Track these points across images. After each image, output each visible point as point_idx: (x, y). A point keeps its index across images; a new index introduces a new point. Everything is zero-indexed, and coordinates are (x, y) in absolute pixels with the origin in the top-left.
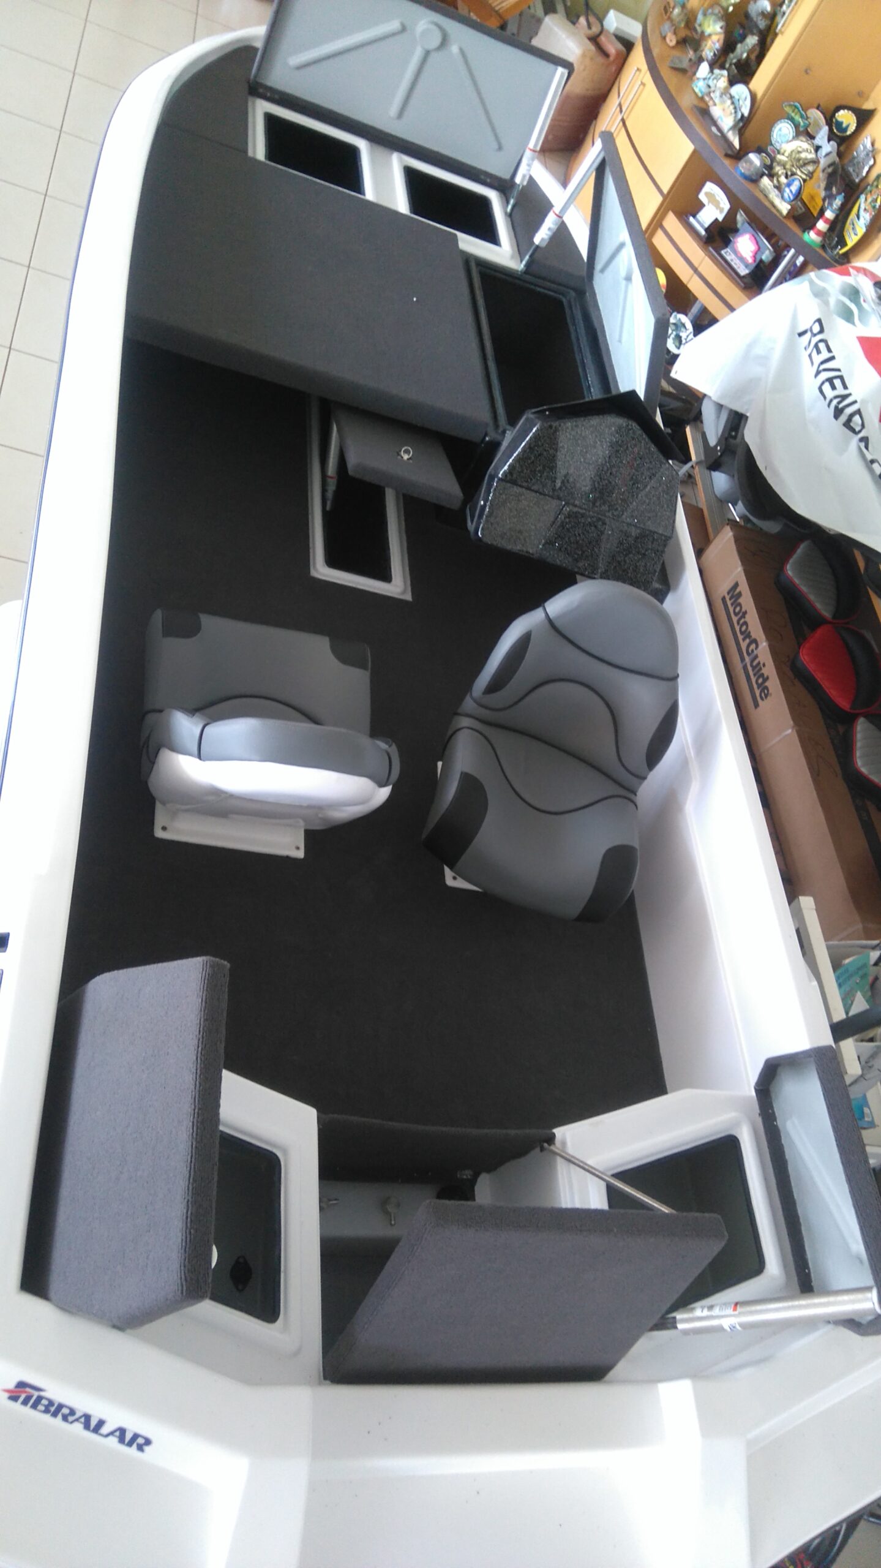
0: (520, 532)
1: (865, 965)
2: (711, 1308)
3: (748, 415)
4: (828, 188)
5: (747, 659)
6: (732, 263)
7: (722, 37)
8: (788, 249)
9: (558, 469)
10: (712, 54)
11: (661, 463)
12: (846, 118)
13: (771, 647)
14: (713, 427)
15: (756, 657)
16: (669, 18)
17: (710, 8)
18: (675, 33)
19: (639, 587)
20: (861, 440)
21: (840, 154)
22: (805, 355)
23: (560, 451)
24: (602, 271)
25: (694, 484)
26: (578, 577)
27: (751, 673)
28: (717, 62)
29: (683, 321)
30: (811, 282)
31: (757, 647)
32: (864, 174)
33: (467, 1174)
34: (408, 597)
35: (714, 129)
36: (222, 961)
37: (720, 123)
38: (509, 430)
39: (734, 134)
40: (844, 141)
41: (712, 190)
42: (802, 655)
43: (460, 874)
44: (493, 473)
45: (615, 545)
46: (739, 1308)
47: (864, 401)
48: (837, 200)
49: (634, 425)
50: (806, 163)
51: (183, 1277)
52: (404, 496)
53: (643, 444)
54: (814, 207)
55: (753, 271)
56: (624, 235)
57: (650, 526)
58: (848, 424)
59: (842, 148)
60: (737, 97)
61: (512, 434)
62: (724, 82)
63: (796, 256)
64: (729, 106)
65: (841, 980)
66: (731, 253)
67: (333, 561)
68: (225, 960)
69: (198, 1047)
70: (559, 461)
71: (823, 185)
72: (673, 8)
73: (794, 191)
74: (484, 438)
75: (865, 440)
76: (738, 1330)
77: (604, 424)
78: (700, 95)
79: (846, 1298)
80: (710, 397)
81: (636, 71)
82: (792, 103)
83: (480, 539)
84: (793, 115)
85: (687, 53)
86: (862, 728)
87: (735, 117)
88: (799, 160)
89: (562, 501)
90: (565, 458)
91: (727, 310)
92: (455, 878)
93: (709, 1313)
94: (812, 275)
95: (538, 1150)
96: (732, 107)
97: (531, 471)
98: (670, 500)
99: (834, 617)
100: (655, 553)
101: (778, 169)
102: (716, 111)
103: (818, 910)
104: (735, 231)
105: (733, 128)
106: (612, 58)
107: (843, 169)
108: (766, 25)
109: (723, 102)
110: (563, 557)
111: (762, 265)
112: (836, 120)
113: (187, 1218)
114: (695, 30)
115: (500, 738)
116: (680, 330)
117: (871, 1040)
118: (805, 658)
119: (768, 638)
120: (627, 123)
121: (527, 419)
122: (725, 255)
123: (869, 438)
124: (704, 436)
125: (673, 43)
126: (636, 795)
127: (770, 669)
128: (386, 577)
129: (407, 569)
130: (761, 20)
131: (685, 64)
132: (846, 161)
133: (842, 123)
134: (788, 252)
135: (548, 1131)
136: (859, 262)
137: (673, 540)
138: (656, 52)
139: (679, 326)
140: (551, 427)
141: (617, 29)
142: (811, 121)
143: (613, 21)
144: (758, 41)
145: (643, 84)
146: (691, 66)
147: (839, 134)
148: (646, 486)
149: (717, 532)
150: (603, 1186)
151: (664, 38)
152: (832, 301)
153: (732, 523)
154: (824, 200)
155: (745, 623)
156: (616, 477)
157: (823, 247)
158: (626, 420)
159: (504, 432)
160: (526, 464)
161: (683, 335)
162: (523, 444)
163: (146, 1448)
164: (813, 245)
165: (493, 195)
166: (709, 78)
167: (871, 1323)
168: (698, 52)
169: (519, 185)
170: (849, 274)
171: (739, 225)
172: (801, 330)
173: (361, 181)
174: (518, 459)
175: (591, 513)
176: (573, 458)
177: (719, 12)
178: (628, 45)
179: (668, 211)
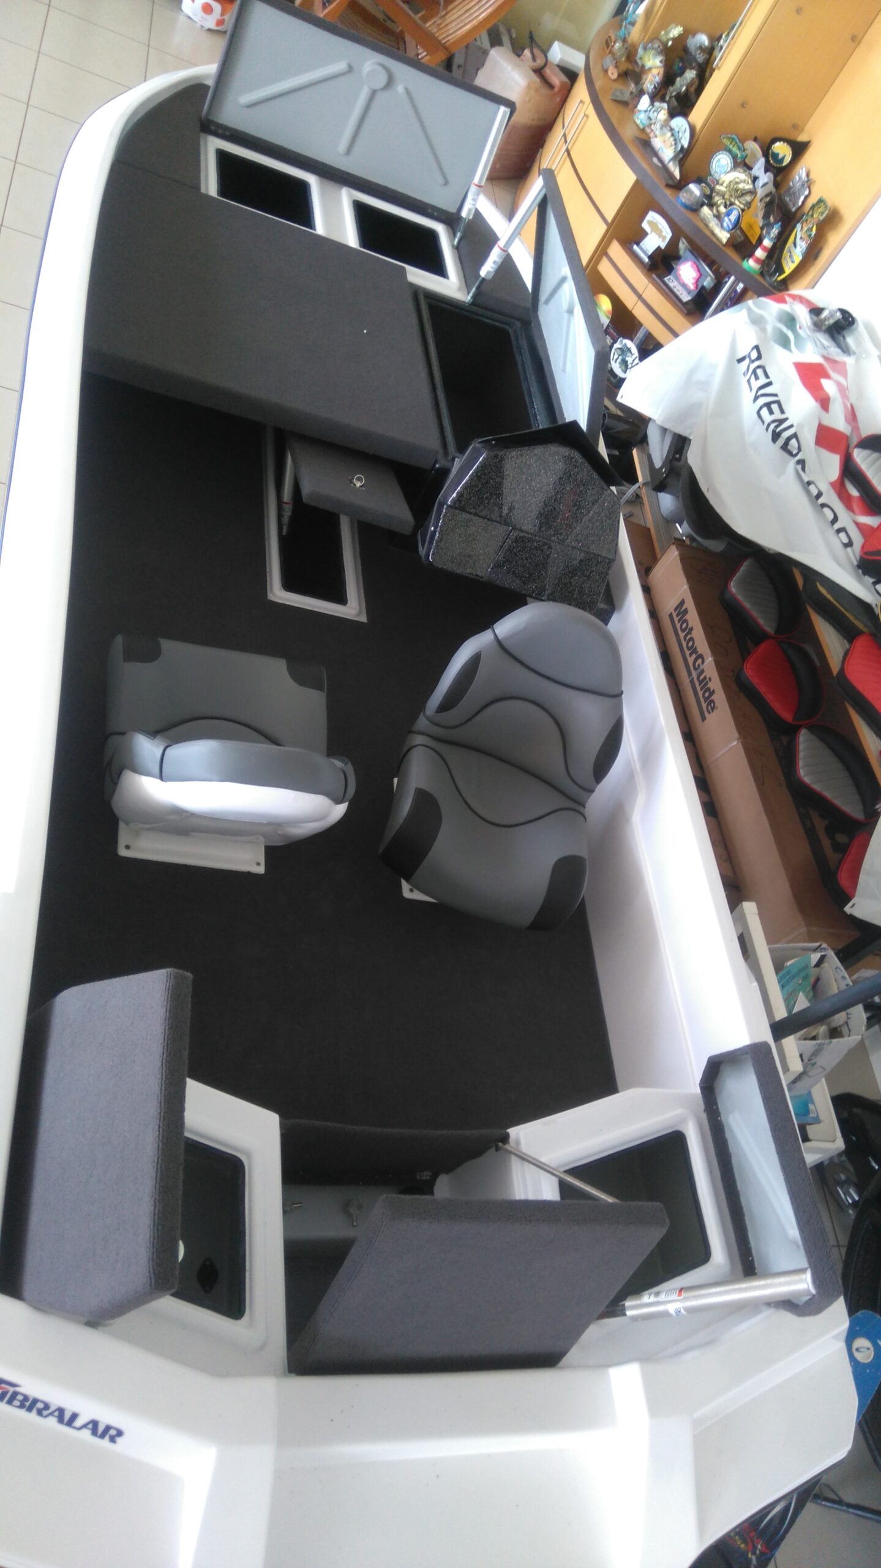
0: (469, 556)
1: (806, 967)
2: (657, 1294)
3: (691, 438)
4: (766, 217)
5: (694, 674)
6: (675, 290)
7: (662, 71)
8: (729, 275)
9: (504, 497)
10: (652, 87)
11: (602, 489)
12: (782, 150)
13: (716, 662)
14: (658, 449)
15: (703, 671)
16: (611, 52)
17: (650, 42)
18: (616, 67)
19: (583, 609)
20: (798, 462)
21: (777, 185)
22: (744, 380)
23: (507, 479)
24: (547, 302)
25: (642, 503)
26: (529, 599)
27: (698, 688)
28: (658, 95)
29: (629, 346)
30: (749, 310)
31: (703, 662)
32: (800, 203)
33: (426, 1175)
34: (363, 619)
35: (655, 160)
36: (186, 972)
37: (660, 153)
38: (458, 457)
39: (674, 164)
40: (780, 172)
41: (654, 218)
42: (746, 668)
43: (416, 886)
44: (442, 500)
45: (562, 568)
46: (684, 1295)
47: (800, 425)
48: (774, 229)
49: (576, 455)
50: (744, 193)
51: (151, 1270)
52: (359, 522)
53: (585, 472)
54: (752, 235)
55: (695, 297)
56: (566, 270)
57: (593, 548)
58: (785, 447)
59: (779, 178)
60: (676, 129)
61: (461, 460)
62: (664, 114)
63: (736, 283)
64: (669, 138)
65: (784, 981)
66: (674, 280)
67: (289, 585)
68: (188, 972)
69: (163, 1055)
70: (506, 488)
71: (761, 214)
72: (615, 43)
73: (733, 221)
74: (435, 465)
75: (802, 463)
76: (683, 1314)
77: (547, 453)
78: (641, 126)
79: (782, 1279)
80: (654, 421)
81: (579, 103)
82: (729, 136)
83: (431, 564)
84: (731, 147)
85: (628, 86)
86: (804, 739)
87: (675, 148)
88: (737, 190)
89: (509, 527)
90: (511, 485)
91: (671, 335)
92: (411, 890)
93: (656, 1299)
94: (750, 302)
95: (493, 1149)
96: (672, 139)
97: (479, 498)
98: (612, 525)
99: (777, 631)
100: (599, 575)
101: (717, 199)
102: (657, 143)
103: (761, 915)
104: (677, 258)
105: (674, 159)
106: (556, 89)
107: (780, 198)
108: (704, 60)
109: (663, 134)
110: (511, 580)
111: (703, 291)
112: (773, 152)
113: (154, 1215)
114: (636, 63)
115: (453, 755)
116: (626, 355)
117: (814, 1038)
118: (749, 672)
119: (714, 654)
120: (571, 153)
121: (474, 448)
122: (667, 281)
123: (806, 461)
124: (649, 457)
125: (615, 76)
126: (585, 807)
127: (716, 684)
128: (341, 599)
129: (362, 591)
130: (700, 54)
131: (626, 97)
132: (782, 191)
133: (778, 154)
134: (729, 278)
135: (503, 1131)
136: (796, 290)
137: (616, 562)
138: (598, 84)
139: (624, 351)
140: (496, 456)
141: (561, 60)
142: (748, 152)
143: (558, 53)
144: (696, 75)
145: (586, 116)
146: (633, 99)
147: (775, 165)
148: (589, 512)
149: (664, 551)
150: (555, 1182)
151: (606, 71)
152: (769, 328)
153: (679, 542)
154: (762, 228)
155: (692, 639)
156: (560, 503)
157: (762, 274)
158: (568, 448)
159: (453, 460)
160: (473, 491)
161: (629, 359)
162: (471, 472)
163: (119, 1440)
164: (752, 272)
165: (440, 228)
166: (650, 110)
167: (807, 1303)
168: (639, 85)
169: (465, 219)
170: (784, 301)
171: (681, 253)
172: (740, 356)
173: (312, 216)
174: (465, 487)
175: (537, 538)
176: (519, 485)
177: (659, 46)
178: (571, 76)
179: (613, 239)
